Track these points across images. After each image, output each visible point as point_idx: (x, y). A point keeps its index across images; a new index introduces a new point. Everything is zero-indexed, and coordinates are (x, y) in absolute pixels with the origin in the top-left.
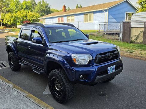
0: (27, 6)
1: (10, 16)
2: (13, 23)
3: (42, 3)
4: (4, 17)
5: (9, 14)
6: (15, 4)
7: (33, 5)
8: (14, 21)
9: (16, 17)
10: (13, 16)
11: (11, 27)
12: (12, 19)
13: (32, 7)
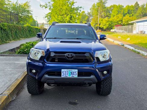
0: (129, 10)
1: (106, 21)
2: (108, 27)
3: (145, 7)
4: (102, 22)
5: (106, 19)
6: (118, 9)
7: (137, 9)
8: (109, 25)
9: (111, 22)
10: (109, 20)
11: (106, 31)
12: (108, 23)
13: (134, 11)
